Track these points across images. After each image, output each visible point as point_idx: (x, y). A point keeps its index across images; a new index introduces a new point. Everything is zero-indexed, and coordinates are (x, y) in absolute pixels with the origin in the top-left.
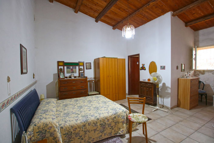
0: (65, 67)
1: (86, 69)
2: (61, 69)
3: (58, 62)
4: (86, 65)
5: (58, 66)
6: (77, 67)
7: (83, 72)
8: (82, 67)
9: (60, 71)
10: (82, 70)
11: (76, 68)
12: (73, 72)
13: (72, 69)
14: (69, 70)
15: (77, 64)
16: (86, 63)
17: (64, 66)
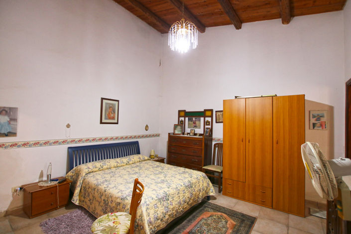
0: (187, 119)
1: (216, 122)
2: (182, 121)
3: (179, 111)
4: (216, 114)
5: (179, 117)
6: (202, 119)
7: (210, 127)
8: (209, 119)
9: (181, 124)
10: (209, 125)
11: (200, 120)
12: (195, 127)
13: (195, 121)
14: (190, 122)
15: (202, 114)
16: (216, 112)
17: (185, 117)
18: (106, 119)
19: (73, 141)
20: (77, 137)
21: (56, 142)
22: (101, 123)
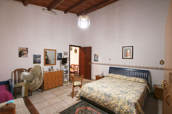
18: (125, 56)
19: (111, 65)
20: (113, 63)
21: (107, 64)
22: (123, 58)
